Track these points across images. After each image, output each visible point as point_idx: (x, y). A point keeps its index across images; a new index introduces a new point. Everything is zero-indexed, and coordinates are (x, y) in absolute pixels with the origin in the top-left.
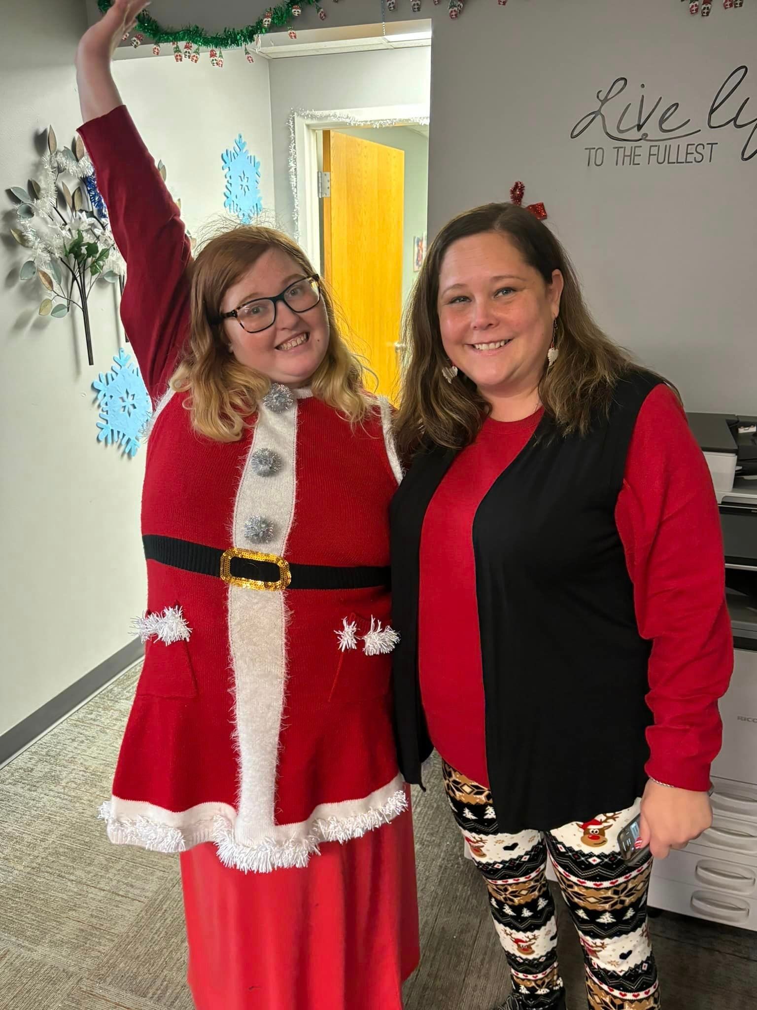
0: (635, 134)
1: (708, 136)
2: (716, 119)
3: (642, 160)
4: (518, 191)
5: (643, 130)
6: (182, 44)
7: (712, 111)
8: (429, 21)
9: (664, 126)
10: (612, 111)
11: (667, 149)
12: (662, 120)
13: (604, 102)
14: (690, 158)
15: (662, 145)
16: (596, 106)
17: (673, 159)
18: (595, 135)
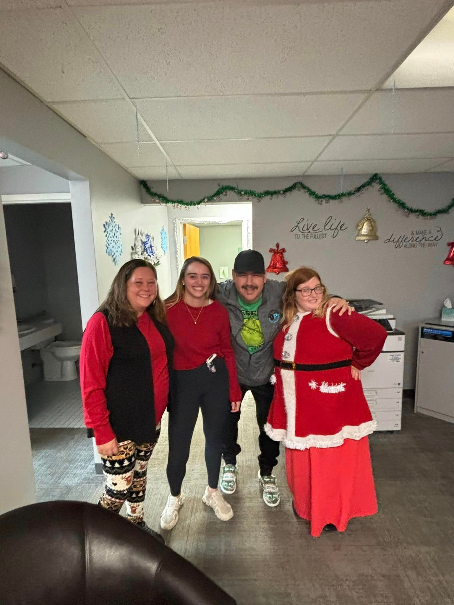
0: (307, 231)
1: (324, 232)
2: (327, 228)
3: (309, 237)
4: (278, 245)
5: (309, 230)
6: (176, 204)
7: (325, 226)
8: (251, 202)
9: (314, 229)
10: (301, 225)
11: (315, 235)
12: (313, 228)
13: (299, 223)
14: (321, 237)
15: (314, 234)
16: (297, 224)
17: (317, 237)
18: (296, 231)
